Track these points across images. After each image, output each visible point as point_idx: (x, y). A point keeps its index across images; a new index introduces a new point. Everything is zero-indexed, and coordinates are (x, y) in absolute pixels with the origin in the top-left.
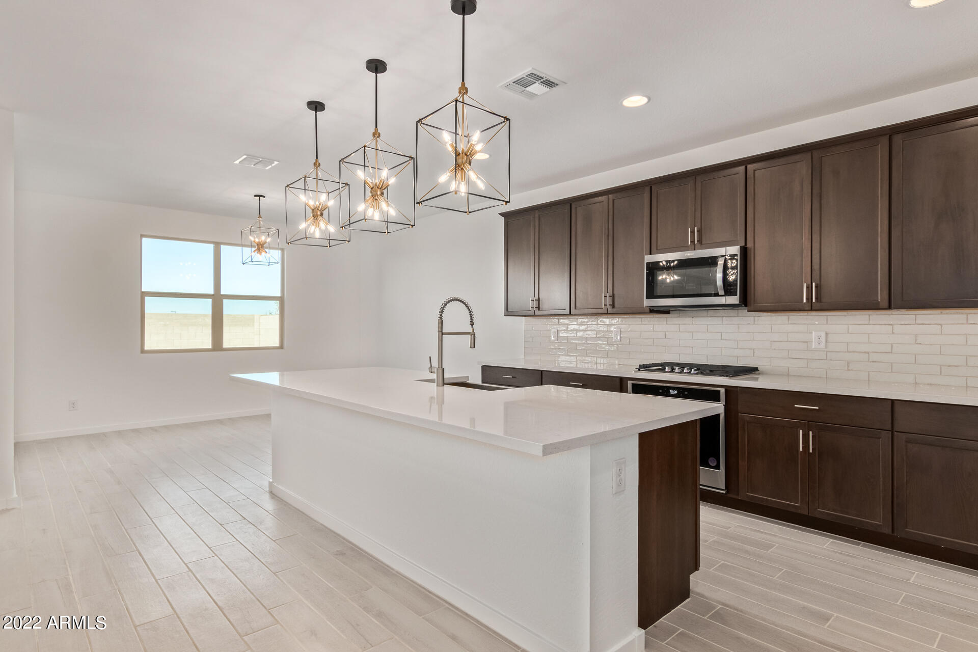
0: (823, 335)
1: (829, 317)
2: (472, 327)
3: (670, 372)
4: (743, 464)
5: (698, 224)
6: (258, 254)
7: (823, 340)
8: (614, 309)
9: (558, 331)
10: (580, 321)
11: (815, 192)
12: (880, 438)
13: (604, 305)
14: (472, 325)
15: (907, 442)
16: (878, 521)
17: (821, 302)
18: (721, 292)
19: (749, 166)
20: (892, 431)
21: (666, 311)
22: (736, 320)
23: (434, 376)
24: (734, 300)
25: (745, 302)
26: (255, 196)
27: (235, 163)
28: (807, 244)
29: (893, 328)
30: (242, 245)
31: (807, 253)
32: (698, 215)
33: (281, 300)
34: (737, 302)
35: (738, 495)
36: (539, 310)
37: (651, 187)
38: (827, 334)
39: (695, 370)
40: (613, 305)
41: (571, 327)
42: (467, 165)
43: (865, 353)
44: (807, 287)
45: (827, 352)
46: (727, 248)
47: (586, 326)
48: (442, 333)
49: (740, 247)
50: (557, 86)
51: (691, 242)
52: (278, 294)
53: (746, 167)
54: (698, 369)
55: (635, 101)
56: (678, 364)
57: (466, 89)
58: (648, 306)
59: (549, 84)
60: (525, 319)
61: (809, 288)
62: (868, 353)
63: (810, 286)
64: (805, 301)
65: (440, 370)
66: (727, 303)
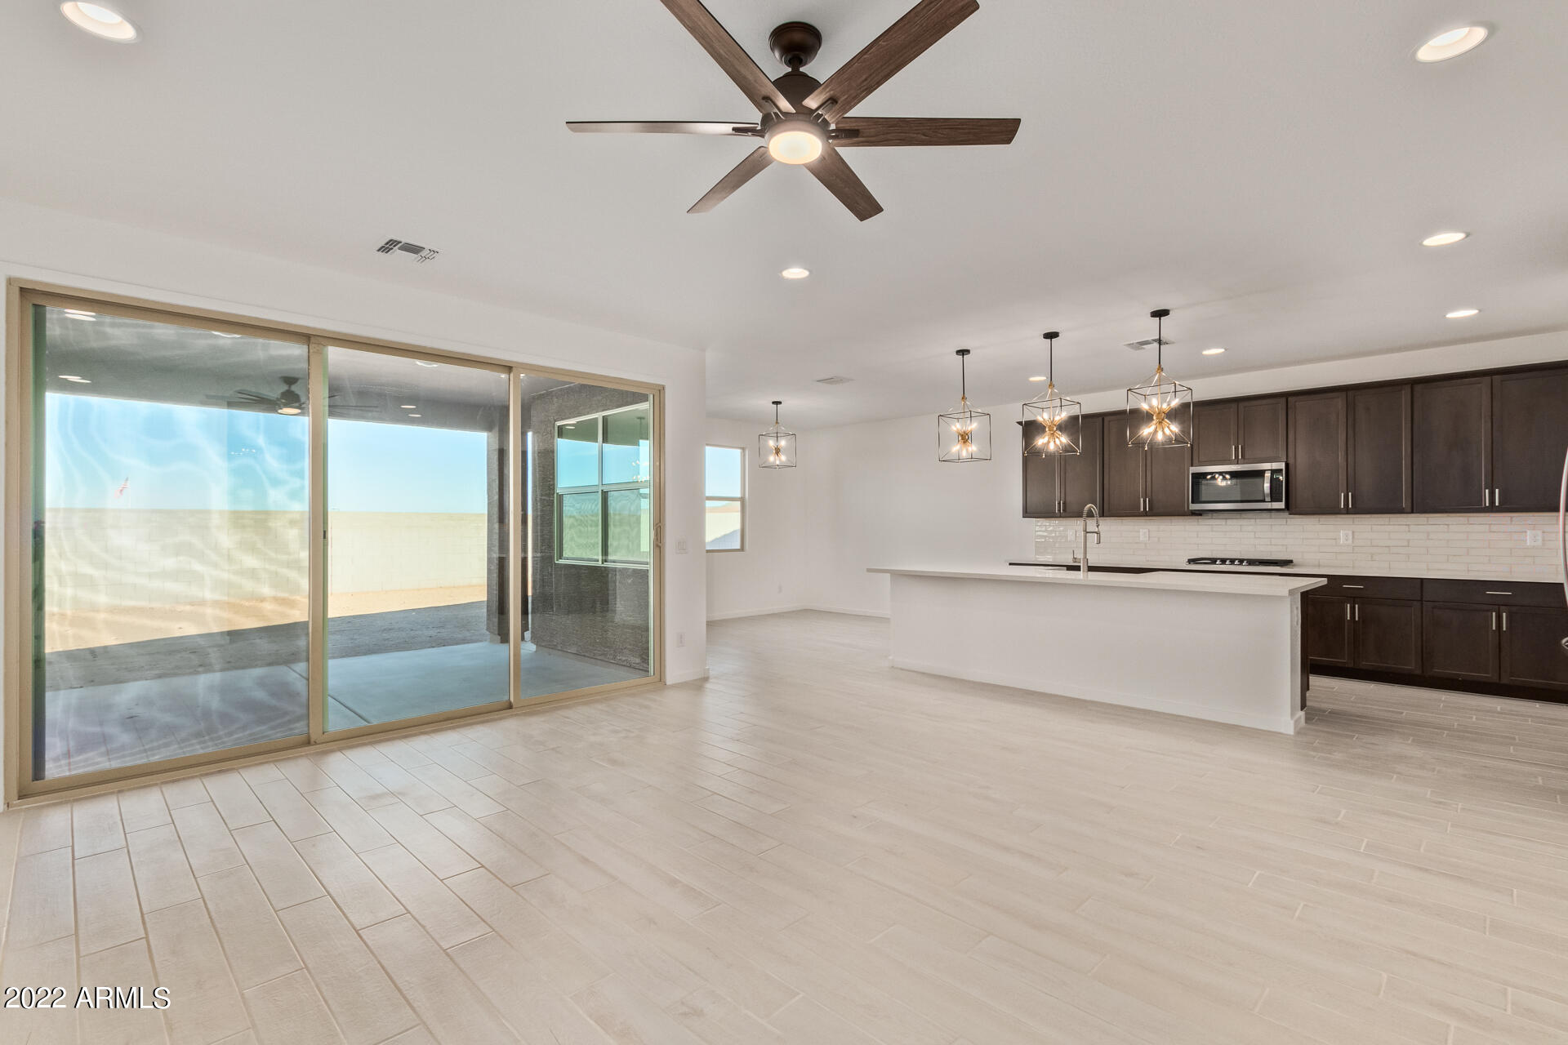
0: (1350, 533)
1: (1356, 519)
3: (1221, 564)
5: (1241, 440)
7: (1351, 537)
8: (1153, 511)
11: (1350, 422)
12: (1411, 607)
13: (1143, 508)
15: (1433, 608)
17: (1355, 507)
18: (1268, 499)
19: (1289, 398)
20: (1421, 600)
22: (1281, 523)
24: (1282, 505)
25: (1289, 507)
26: (774, 403)
28: (1342, 463)
31: (1343, 470)
32: (1241, 435)
33: (742, 500)
34: (1283, 507)
36: (1065, 511)
38: (1353, 532)
39: (1246, 562)
40: (1151, 509)
43: (1386, 546)
44: (1344, 497)
45: (1351, 546)
46: (1274, 463)
49: (1285, 463)
51: (1236, 459)
52: (739, 495)
53: (1286, 398)
55: (1213, 351)
58: (1193, 510)
61: (1346, 497)
62: (1389, 547)
63: (1347, 495)
64: (1342, 506)
66: (1274, 507)
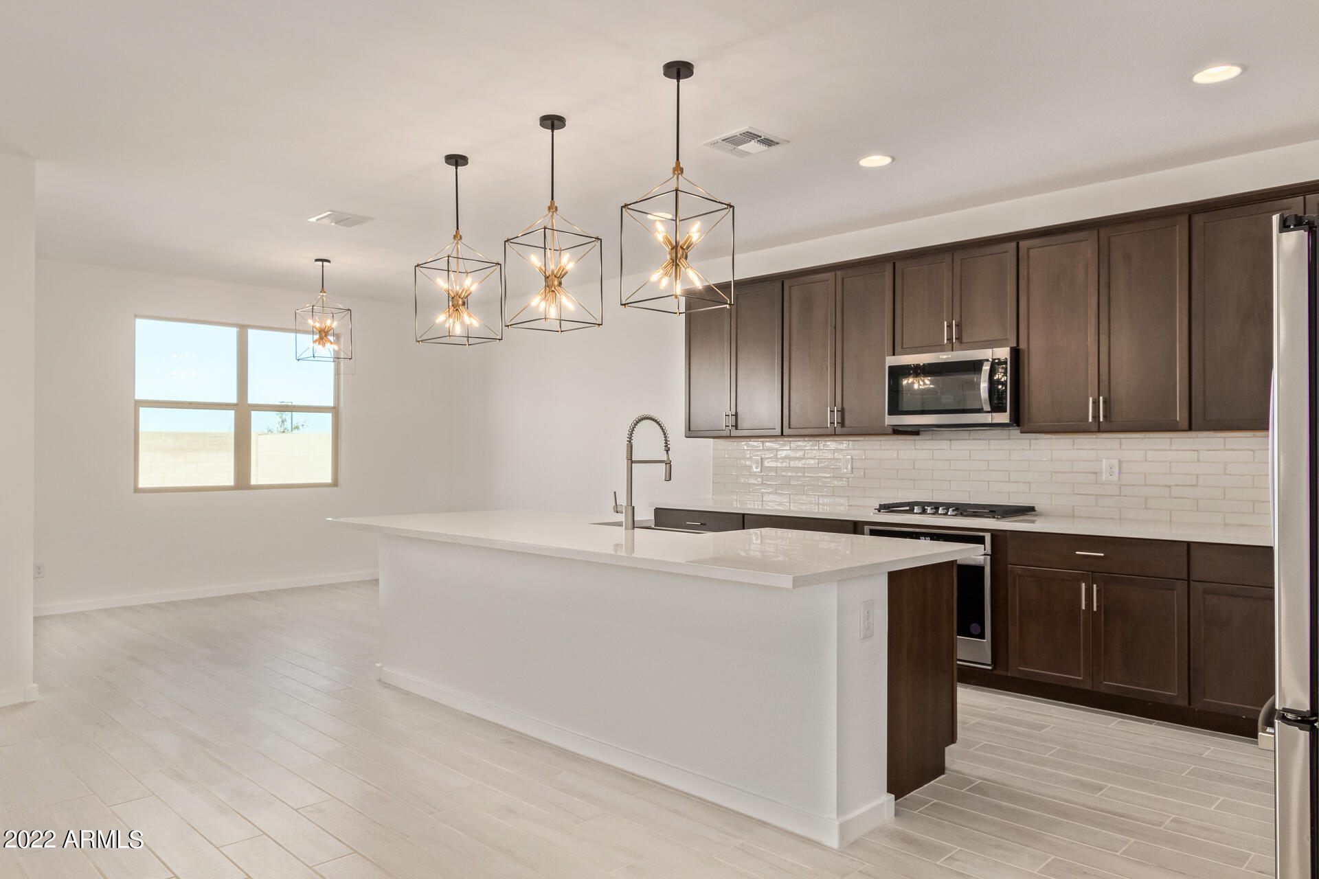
0: (1115, 463)
1: (1123, 440)
2: (667, 453)
3: (920, 513)
4: (1013, 630)
5: (957, 316)
6: (321, 346)
7: (1116, 470)
8: (844, 428)
9: (762, 459)
10: (793, 445)
11: (1103, 279)
12: (1173, 590)
13: (831, 423)
14: (667, 450)
15: (1204, 593)
16: (1172, 692)
17: (1110, 421)
18: (987, 407)
19: (1021, 243)
20: (1188, 580)
21: (914, 431)
22: (1007, 444)
23: (621, 518)
24: (1004, 418)
25: (1017, 420)
26: (317, 260)
27: (310, 220)
28: (1093, 348)
29: (1198, 454)
30: (296, 331)
31: (1093, 360)
32: (957, 303)
33: (335, 410)
34: (1007, 420)
35: (1007, 670)
36: (736, 429)
37: (894, 263)
38: (1120, 462)
39: (953, 510)
40: (842, 424)
41: (782, 454)
42: (683, 261)
43: (1166, 486)
44: (1093, 403)
45: (1121, 485)
46: (994, 349)
47: (803, 452)
48: (631, 461)
49: (1011, 348)
50: (777, 146)
51: (948, 339)
52: (330, 403)
53: (1018, 244)
54: (957, 509)
55: (876, 161)
56: (930, 504)
57: (682, 170)
58: (891, 426)
59: (768, 142)
60: (714, 442)
61: (1096, 403)
62: (1169, 486)
63: (1097, 400)
64: (1090, 420)
65: (630, 508)
66: (995, 421)
